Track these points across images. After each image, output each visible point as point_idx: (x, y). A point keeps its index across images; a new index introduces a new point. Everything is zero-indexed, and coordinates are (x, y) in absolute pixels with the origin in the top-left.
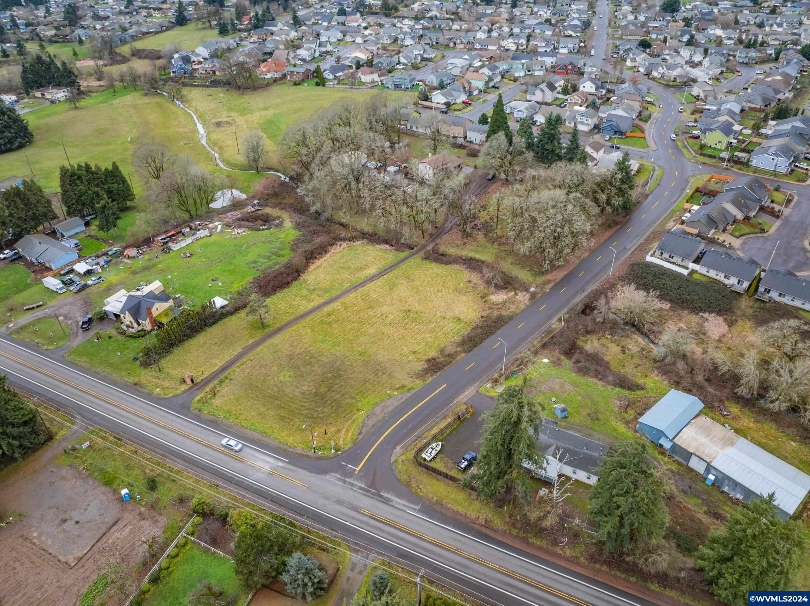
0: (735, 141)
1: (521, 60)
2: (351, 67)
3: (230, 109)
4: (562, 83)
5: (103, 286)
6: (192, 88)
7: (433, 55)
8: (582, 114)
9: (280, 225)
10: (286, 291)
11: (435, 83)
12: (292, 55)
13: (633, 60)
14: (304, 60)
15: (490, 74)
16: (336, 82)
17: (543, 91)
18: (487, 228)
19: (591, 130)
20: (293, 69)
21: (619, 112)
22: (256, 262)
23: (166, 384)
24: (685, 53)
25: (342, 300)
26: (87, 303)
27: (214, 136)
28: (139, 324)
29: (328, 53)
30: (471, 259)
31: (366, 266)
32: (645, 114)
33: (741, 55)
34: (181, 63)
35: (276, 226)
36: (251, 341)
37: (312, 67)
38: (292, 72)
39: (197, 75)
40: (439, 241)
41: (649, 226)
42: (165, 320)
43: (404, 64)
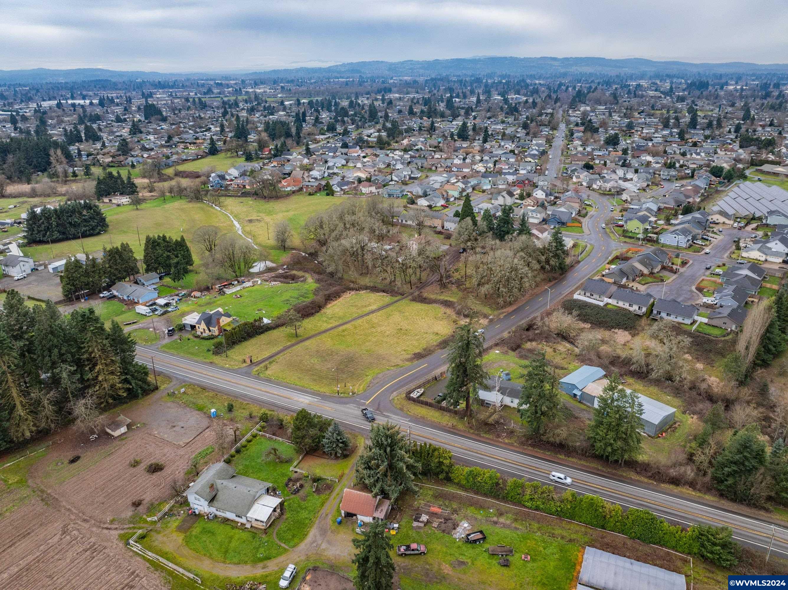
0: (649, 227)
1: (488, 178)
2: (354, 183)
3: (259, 212)
4: (519, 191)
5: (178, 312)
6: (227, 198)
7: (419, 175)
8: (533, 211)
9: (304, 281)
10: (311, 318)
11: (421, 193)
12: (306, 174)
13: (578, 177)
14: (316, 179)
15: (464, 186)
16: (342, 193)
17: (504, 197)
18: (459, 283)
19: (540, 223)
20: (308, 184)
21: (562, 209)
22: (288, 300)
23: (232, 363)
24: (620, 172)
25: (353, 323)
26: (169, 322)
27: (248, 229)
28: (210, 331)
29: (334, 174)
30: (446, 301)
31: (369, 305)
32: (584, 212)
33: (665, 173)
34: (218, 179)
35: (302, 281)
36: (289, 343)
37: (324, 183)
38: (307, 186)
39: (230, 188)
40: (422, 290)
41: (579, 280)
42: (228, 328)
43: (396, 181)
